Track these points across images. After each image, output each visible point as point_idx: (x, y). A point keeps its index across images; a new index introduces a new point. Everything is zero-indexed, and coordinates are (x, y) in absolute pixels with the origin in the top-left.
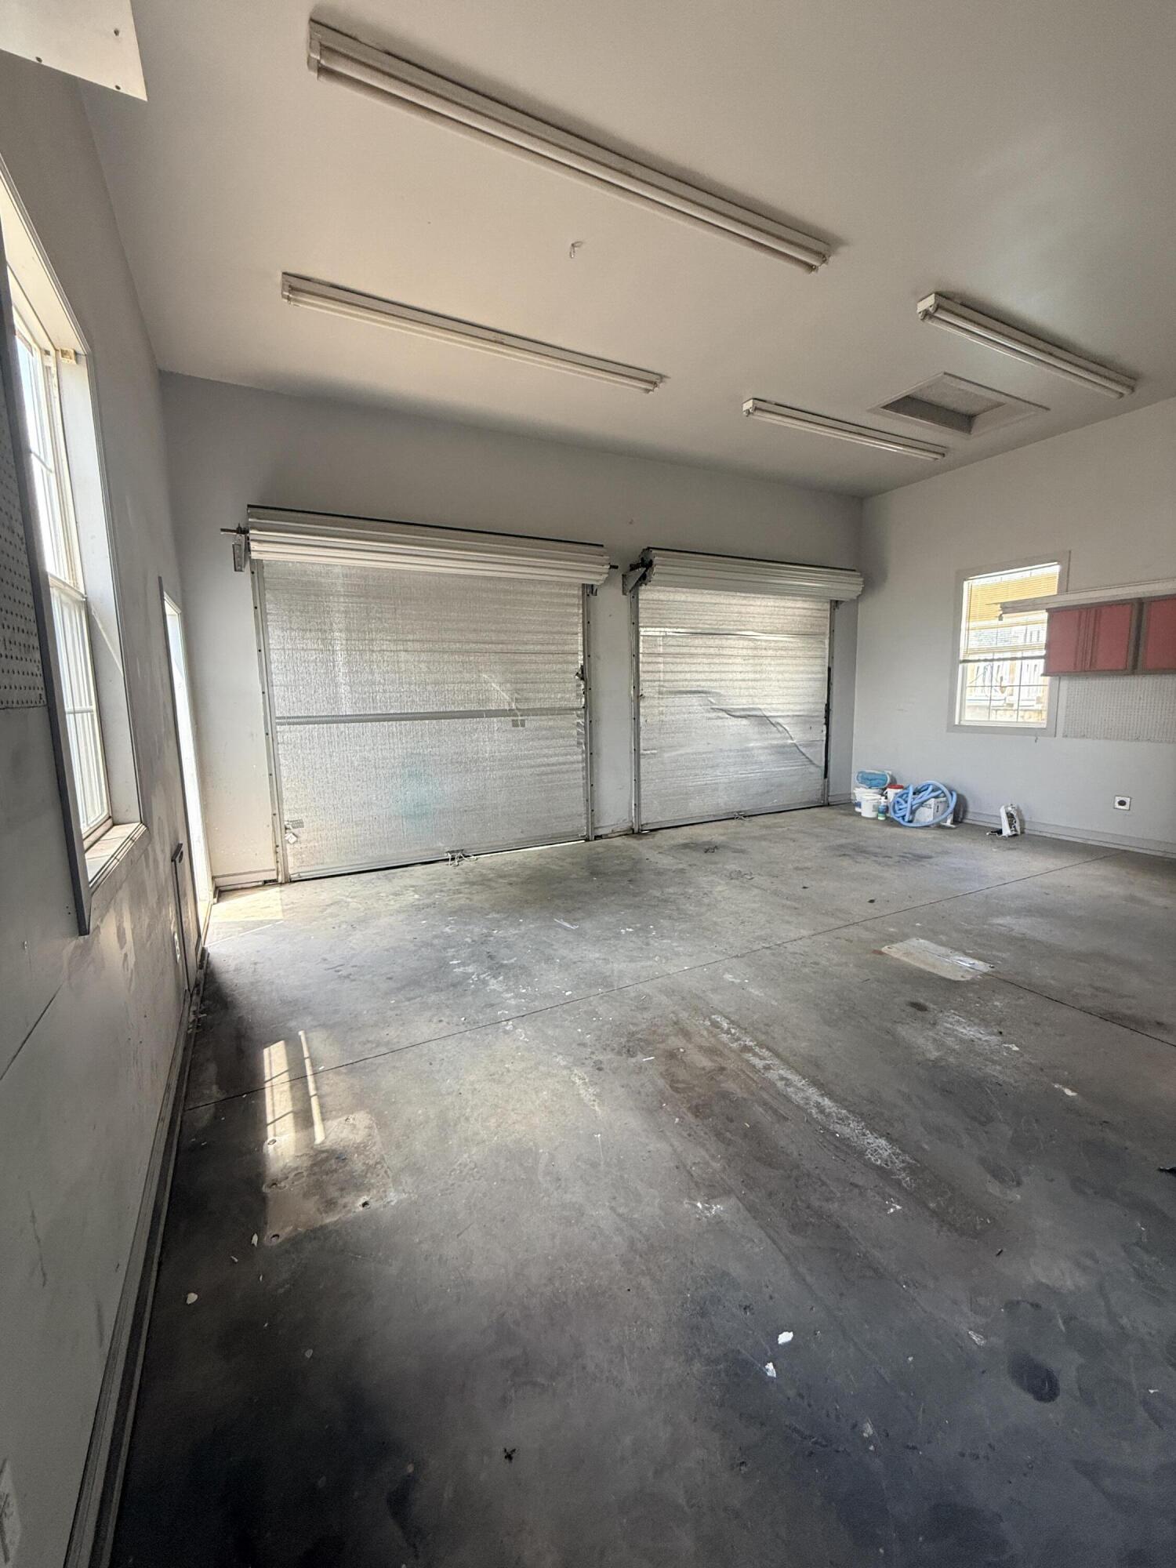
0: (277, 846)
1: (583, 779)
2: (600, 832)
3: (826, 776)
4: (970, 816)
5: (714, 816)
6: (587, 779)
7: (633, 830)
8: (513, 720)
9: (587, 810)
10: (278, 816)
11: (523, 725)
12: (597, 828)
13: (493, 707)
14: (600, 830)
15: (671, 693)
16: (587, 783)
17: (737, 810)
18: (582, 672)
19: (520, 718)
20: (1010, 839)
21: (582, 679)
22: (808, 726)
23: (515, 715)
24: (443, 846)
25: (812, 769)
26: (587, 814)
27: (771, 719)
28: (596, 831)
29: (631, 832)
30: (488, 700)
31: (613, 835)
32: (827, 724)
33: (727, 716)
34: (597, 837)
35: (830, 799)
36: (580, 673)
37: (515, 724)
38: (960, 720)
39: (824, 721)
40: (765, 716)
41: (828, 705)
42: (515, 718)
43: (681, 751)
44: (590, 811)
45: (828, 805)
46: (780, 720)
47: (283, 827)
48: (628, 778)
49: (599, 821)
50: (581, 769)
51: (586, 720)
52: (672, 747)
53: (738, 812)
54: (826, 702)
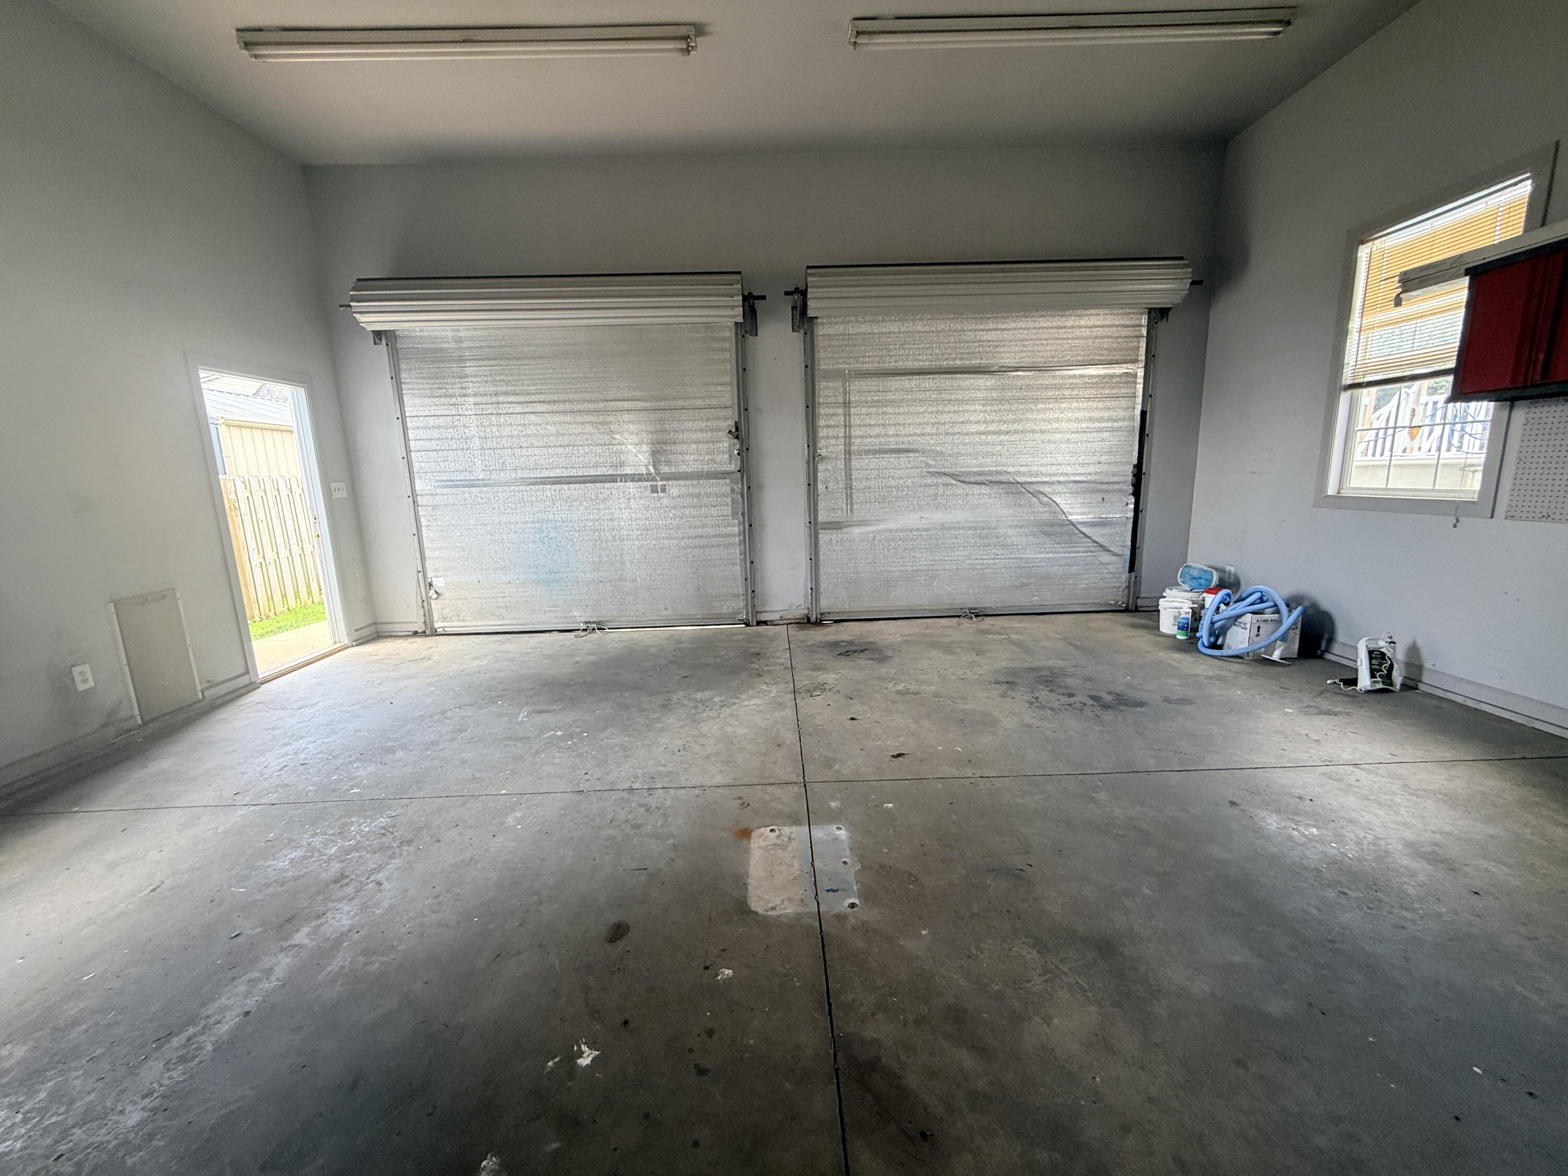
0: (423, 601)
1: (741, 554)
2: (764, 617)
3: (1132, 569)
4: (1337, 649)
5: (931, 610)
6: (745, 554)
7: (809, 619)
8: (651, 486)
9: (747, 590)
10: (422, 573)
11: (664, 490)
12: (761, 612)
13: (628, 471)
14: (764, 614)
15: (868, 452)
16: (745, 558)
17: (969, 606)
18: (737, 430)
19: (660, 483)
20: (1367, 697)
21: (737, 437)
22: (1099, 497)
23: (654, 480)
24: (579, 617)
25: (1106, 558)
26: (747, 595)
27: (1027, 486)
28: (758, 615)
29: (806, 621)
30: (622, 464)
31: (781, 622)
32: (1137, 493)
33: (954, 482)
34: (759, 623)
35: (1140, 602)
36: (733, 430)
37: (654, 490)
38: (1340, 488)
39: (1130, 489)
40: (1018, 483)
41: (1139, 467)
42: (655, 483)
43: (881, 526)
44: (750, 591)
45: (1137, 610)
46: (1046, 489)
47: (427, 584)
48: (802, 557)
49: (763, 605)
50: (738, 542)
51: (743, 485)
52: (863, 523)
53: (970, 609)
54: (1136, 462)
